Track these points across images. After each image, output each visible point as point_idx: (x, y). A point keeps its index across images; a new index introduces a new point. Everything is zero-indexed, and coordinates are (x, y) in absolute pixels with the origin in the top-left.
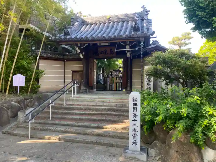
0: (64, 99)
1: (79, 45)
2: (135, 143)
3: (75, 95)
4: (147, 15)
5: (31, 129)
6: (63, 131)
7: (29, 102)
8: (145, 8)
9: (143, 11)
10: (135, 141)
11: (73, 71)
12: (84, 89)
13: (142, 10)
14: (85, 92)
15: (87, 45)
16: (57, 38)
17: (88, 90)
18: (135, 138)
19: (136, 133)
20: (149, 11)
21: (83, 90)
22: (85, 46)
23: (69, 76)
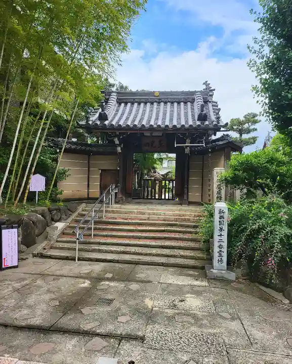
1: (118, 134)
2: (221, 261)
3: (113, 206)
4: (211, 96)
6: (117, 251)
7: (54, 215)
8: (209, 84)
9: (206, 89)
10: (221, 259)
11: (102, 170)
12: (120, 196)
13: (204, 87)
15: (128, 134)
16: (90, 122)
17: (124, 198)
18: (220, 255)
19: (223, 250)
20: (214, 90)
22: (125, 135)
23: (96, 177)
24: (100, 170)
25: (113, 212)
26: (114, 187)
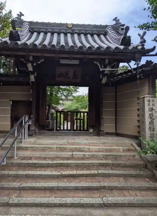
8: (119, 20)
9: (116, 24)
11: (13, 101)
12: (34, 129)
22: (40, 62)
24: (11, 102)
25: (26, 149)
26: (27, 119)
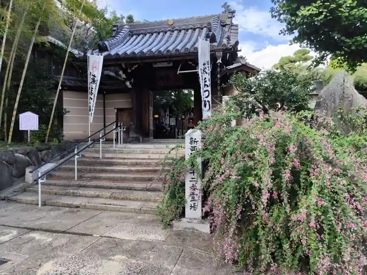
0: (100, 150)
1: (124, 66)
2: (193, 207)
3: (119, 145)
4: (231, 18)
5: (42, 192)
6: (92, 195)
7: (44, 155)
8: (228, 6)
9: (225, 12)
11: (118, 110)
12: (135, 136)
14: (136, 141)
15: (136, 66)
17: (141, 138)
18: (193, 199)
19: (196, 192)
20: (234, 12)
21: (132, 137)
22: (133, 68)
23: (112, 117)
24: (116, 110)
25: (114, 152)
